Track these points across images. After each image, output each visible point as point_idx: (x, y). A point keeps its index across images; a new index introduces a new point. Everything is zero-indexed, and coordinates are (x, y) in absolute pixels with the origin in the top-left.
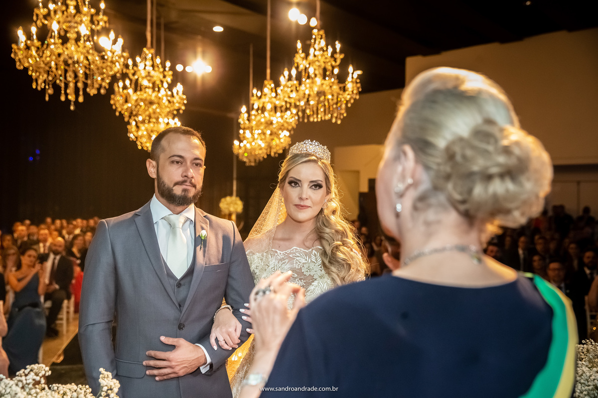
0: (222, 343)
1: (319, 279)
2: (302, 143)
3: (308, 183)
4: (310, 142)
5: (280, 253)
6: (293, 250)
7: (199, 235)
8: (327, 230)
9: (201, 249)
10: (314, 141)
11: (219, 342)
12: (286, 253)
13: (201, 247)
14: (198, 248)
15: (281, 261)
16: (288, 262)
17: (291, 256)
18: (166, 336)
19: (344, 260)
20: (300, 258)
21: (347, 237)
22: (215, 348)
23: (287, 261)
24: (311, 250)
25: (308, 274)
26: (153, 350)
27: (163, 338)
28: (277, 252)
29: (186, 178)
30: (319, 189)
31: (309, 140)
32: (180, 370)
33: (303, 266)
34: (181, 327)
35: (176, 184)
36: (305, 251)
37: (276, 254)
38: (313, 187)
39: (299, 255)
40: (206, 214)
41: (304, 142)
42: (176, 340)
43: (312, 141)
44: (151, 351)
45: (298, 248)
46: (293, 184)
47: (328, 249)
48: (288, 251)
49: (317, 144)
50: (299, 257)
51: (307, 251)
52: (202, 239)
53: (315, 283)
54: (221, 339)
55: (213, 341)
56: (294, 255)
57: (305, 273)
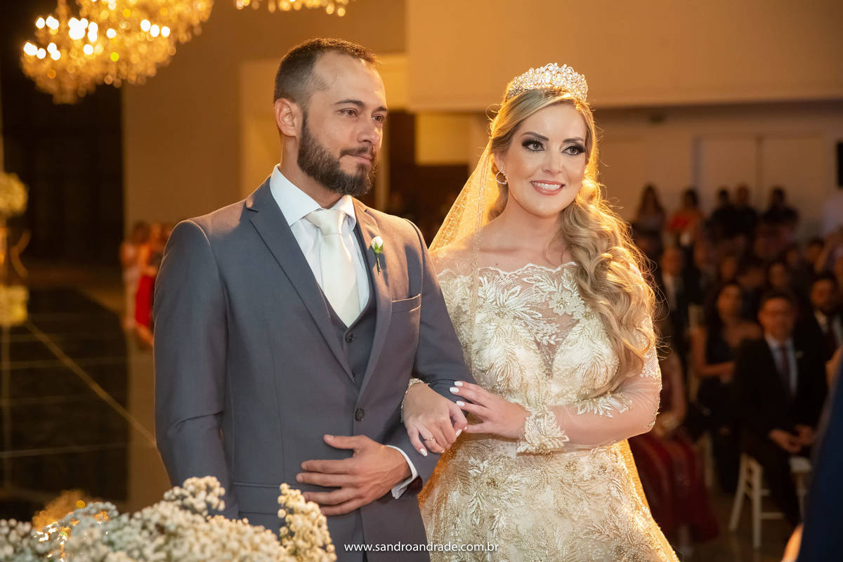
0: (432, 443)
1: (583, 320)
2: (542, 69)
3: (561, 143)
4: (557, 68)
5: (505, 275)
6: (527, 269)
7: (371, 247)
8: (583, 232)
9: (378, 271)
10: (565, 66)
11: (427, 442)
12: (515, 274)
13: (378, 268)
14: (375, 269)
15: (508, 290)
16: (521, 292)
17: (525, 280)
18: (335, 434)
19: (619, 286)
20: (540, 284)
21: (617, 244)
22: (424, 452)
23: (518, 288)
24: (559, 269)
25: (561, 312)
26: (316, 458)
27: (329, 439)
28: (499, 274)
29: (366, 144)
30: (577, 154)
31: (556, 64)
32: (368, 491)
33: (550, 298)
34: (358, 414)
35: (345, 153)
36: (550, 270)
37: (497, 277)
38: (569, 151)
39: (540, 278)
40: (366, 207)
41: (546, 67)
42: (354, 438)
43: (560, 65)
44: (312, 461)
45: (536, 266)
46: (531, 146)
47: (590, 266)
48: (520, 271)
49: (570, 71)
50: (539, 281)
51: (554, 272)
52: (375, 254)
53: (577, 329)
54: (428, 435)
55: (416, 441)
56: (531, 278)
57: (555, 311)
